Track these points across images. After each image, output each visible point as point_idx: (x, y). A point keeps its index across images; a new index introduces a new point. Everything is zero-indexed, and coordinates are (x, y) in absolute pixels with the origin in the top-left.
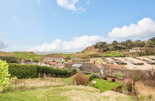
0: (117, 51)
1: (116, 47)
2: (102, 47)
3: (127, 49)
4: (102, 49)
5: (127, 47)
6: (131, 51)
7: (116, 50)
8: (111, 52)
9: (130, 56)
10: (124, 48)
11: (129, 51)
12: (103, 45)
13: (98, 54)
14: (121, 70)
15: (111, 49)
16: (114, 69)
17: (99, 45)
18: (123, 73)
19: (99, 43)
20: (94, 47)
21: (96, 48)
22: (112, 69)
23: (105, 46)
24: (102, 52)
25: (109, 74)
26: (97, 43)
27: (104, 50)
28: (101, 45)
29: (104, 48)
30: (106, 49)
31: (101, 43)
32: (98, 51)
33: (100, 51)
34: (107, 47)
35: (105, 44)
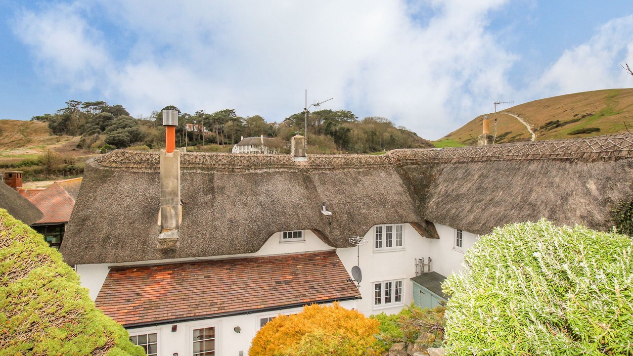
2: (103, 129)
4: (103, 137)
5: (222, 137)
6: (236, 150)
7: (179, 144)
10: (211, 141)
11: (230, 151)
12: (110, 118)
13: (70, 157)
14: (292, 171)
15: (152, 141)
16: (214, 165)
17: (86, 116)
18: (319, 191)
19: (84, 108)
20: (50, 126)
21: (63, 130)
22: (200, 166)
23: (121, 121)
24: (103, 150)
25: (159, 223)
26: (73, 103)
27: (114, 140)
28: (97, 120)
29: (115, 132)
30: (123, 137)
31: (96, 109)
32: (75, 148)
33: (89, 147)
34: (131, 127)
35: (121, 117)
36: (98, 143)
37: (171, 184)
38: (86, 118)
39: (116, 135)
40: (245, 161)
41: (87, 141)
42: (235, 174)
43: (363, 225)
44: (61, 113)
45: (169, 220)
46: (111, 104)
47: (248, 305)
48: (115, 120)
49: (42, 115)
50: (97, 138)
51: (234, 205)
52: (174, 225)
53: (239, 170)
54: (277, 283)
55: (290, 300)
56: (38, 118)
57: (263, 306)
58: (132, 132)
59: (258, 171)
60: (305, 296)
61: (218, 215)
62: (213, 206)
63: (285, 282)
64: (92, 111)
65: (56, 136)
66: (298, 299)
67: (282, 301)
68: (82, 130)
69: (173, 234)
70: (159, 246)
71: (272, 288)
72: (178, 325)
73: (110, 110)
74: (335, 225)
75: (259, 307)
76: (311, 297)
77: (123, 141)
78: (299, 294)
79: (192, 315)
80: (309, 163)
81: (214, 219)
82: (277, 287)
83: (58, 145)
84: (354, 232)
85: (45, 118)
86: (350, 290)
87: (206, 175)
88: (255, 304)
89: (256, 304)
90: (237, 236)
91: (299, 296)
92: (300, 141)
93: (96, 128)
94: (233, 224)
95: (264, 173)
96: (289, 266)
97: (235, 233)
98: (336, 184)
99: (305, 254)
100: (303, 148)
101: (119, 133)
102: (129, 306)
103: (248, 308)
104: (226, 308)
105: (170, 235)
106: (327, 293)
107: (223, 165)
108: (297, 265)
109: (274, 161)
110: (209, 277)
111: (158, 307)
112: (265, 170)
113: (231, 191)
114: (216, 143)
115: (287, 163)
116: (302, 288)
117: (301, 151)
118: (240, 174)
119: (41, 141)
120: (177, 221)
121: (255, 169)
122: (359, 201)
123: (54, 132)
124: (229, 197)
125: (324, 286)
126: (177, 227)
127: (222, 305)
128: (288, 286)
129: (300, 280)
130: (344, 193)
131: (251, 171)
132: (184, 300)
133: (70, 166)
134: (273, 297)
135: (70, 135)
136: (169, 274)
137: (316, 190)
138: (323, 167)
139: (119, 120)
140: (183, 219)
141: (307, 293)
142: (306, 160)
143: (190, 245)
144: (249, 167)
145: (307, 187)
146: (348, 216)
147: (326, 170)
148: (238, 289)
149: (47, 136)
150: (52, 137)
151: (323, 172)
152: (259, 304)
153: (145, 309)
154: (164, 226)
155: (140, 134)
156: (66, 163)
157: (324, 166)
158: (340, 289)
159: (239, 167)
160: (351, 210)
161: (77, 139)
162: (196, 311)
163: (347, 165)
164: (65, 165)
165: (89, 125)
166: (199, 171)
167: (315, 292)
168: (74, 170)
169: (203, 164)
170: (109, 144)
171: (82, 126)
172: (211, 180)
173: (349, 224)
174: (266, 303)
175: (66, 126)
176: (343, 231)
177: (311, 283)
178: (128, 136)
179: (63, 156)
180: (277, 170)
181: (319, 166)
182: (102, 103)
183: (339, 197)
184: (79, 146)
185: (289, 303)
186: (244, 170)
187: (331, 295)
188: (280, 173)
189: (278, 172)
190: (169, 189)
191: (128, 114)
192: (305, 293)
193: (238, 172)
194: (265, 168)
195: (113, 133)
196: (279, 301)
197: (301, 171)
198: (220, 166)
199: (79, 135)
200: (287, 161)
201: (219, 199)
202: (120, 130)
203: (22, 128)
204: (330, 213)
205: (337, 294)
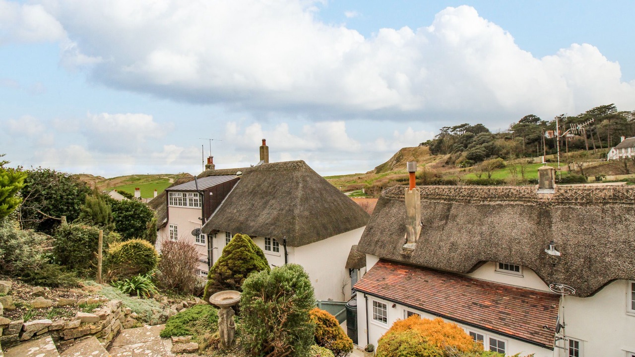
0: (536, 159)
1: (534, 140)
2: (466, 146)
3: (591, 148)
4: (465, 154)
5: (592, 140)
6: (613, 154)
7: (535, 154)
8: (505, 163)
9: (609, 178)
10: (578, 146)
11: (604, 156)
12: (471, 137)
13: (439, 172)
14: (529, 204)
15: (508, 153)
16: (456, 196)
17: (453, 137)
18: (554, 228)
19: (453, 131)
20: (430, 149)
21: (438, 150)
22: (444, 197)
23: (480, 138)
24: (464, 165)
25: (405, 237)
26: (445, 129)
27: (473, 156)
28: (462, 140)
29: (474, 148)
30: (480, 152)
31: (461, 130)
32: (444, 164)
33: (454, 163)
34: (487, 142)
35: (480, 134)
36: (461, 159)
37: (411, 212)
38: (453, 139)
39: (474, 151)
40: (483, 193)
41: (452, 158)
42: (470, 205)
43: (600, 276)
44: (437, 138)
45: (411, 236)
46: (473, 124)
47: (439, 310)
48: (475, 138)
49: (425, 141)
50: (460, 155)
51: (460, 231)
52: (414, 240)
53: (475, 202)
54: (474, 303)
55: (475, 320)
56: (423, 144)
57: (449, 315)
58: (488, 147)
59: (492, 203)
60: (491, 322)
61: (444, 238)
62: (443, 230)
63: (481, 306)
64: (458, 133)
65: (434, 156)
66: (482, 322)
67: (467, 318)
68: (451, 149)
69: (412, 246)
70: (402, 252)
71: (466, 305)
72: (397, 304)
73: (472, 130)
74: (560, 267)
75: (447, 315)
76: (495, 326)
77: (480, 156)
78: (486, 319)
79: (403, 301)
80: (556, 196)
81: (441, 240)
82: (471, 307)
83: (434, 163)
84: (586, 281)
85: (428, 143)
86: (544, 337)
87: (446, 204)
88: (444, 311)
89: (446, 312)
90: (454, 256)
91: (485, 321)
92: (545, 172)
93: (461, 147)
94: (454, 247)
95: (497, 205)
96: (495, 294)
97: (453, 254)
98: (583, 222)
99: (522, 289)
100: (550, 180)
101: (477, 149)
102: (376, 283)
103: (438, 312)
104: (424, 306)
105: (411, 246)
106: (514, 329)
107: (463, 196)
108: (504, 296)
109: (512, 193)
110: (427, 281)
111: (389, 289)
112: (499, 202)
113: (461, 220)
114: (584, 148)
115: (527, 196)
116: (493, 316)
117: (547, 183)
118: (474, 205)
119: (425, 161)
120: (416, 238)
121: (490, 201)
122: (608, 246)
123: (433, 153)
124: (458, 224)
125: (516, 323)
126: (416, 242)
127: (423, 303)
128: (481, 309)
129: (496, 309)
130: (591, 233)
131: (486, 203)
132: (404, 290)
133: (438, 179)
134: (462, 312)
135: (442, 154)
136: (406, 272)
137: (550, 227)
138: (573, 201)
139: (478, 137)
140: (420, 237)
141: (495, 321)
142: (553, 192)
143: (419, 256)
144: (485, 199)
145: (538, 223)
146: (584, 262)
147: (576, 204)
148: (440, 297)
149: (428, 157)
150: (431, 157)
151: (570, 207)
152: (448, 312)
153: (383, 288)
154: (408, 239)
155: (495, 147)
156: (437, 177)
157: (577, 199)
158: (533, 332)
159: (475, 199)
160: (593, 256)
161: (446, 157)
162: (406, 300)
163: (613, 199)
164: (435, 178)
165: (456, 145)
166: (442, 201)
167: (503, 324)
168: (441, 182)
169: (447, 196)
170: (469, 159)
171: (451, 146)
172: (449, 209)
173: (582, 270)
174: (453, 314)
175: (440, 147)
176: (571, 276)
177: (506, 316)
178: (484, 151)
179: (435, 171)
180: (512, 203)
181: (568, 199)
182: (466, 125)
183: (580, 238)
184: (447, 163)
185: (472, 322)
186: (479, 201)
187: (517, 332)
188: (513, 206)
189: (511, 205)
190: (410, 215)
191: (487, 131)
192: (492, 321)
193: (473, 203)
194: (500, 201)
195: (472, 149)
196: (464, 317)
197: (541, 204)
198: (460, 198)
199: (449, 153)
200: (528, 193)
201: (450, 224)
202: (478, 146)
203: (414, 152)
204: (558, 254)
205: (525, 334)
